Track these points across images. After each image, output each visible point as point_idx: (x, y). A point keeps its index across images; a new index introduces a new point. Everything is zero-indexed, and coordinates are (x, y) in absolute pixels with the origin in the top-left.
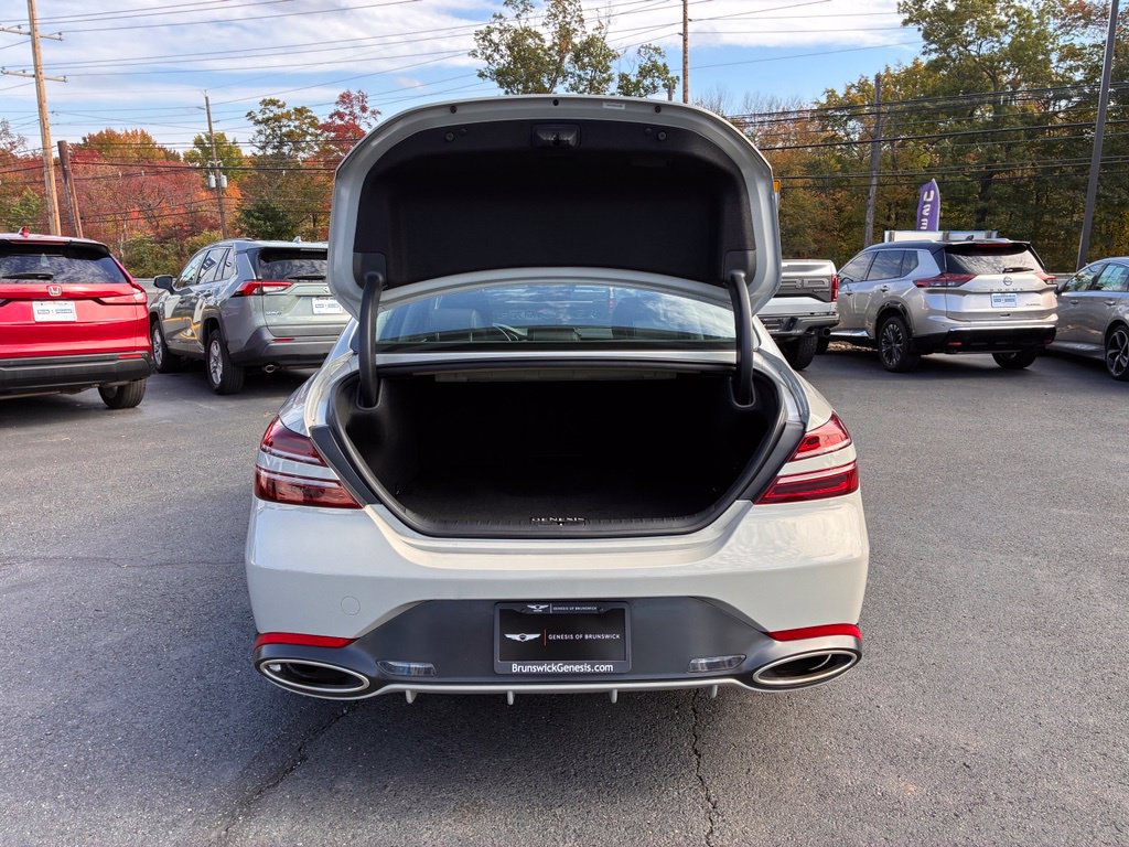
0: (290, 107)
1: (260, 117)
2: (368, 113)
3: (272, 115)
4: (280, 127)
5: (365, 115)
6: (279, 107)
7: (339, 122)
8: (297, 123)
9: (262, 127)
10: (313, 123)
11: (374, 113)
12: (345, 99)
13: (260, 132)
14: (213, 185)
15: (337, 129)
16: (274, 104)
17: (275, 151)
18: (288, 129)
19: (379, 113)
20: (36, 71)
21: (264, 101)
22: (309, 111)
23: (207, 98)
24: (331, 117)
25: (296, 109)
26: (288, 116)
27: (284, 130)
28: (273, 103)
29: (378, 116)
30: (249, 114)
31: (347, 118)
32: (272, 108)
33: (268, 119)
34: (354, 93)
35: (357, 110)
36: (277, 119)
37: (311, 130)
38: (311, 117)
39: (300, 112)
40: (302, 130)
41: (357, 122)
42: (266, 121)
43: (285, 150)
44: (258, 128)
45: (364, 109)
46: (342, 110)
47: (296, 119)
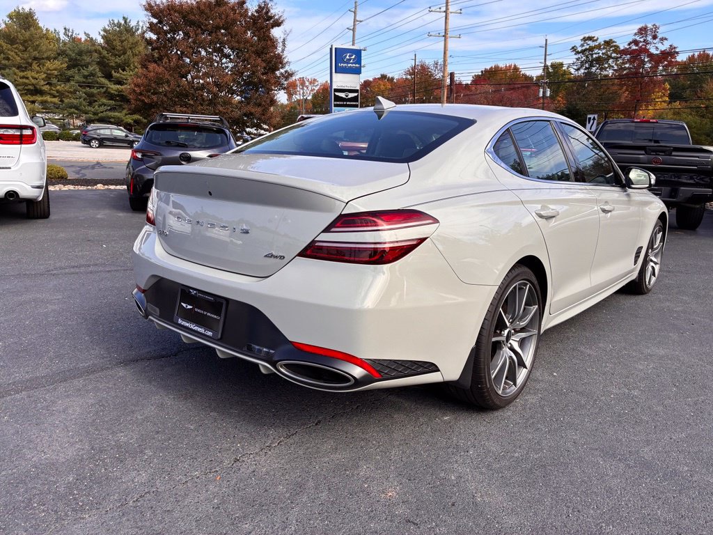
0: (601, 41)
1: (579, 49)
2: (657, 40)
3: (588, 47)
4: (592, 55)
5: (655, 41)
6: (594, 41)
7: (634, 47)
8: (604, 51)
9: (579, 56)
10: (616, 49)
11: (663, 39)
12: (643, 31)
13: (578, 59)
14: (541, 95)
15: (632, 52)
16: (591, 40)
17: (586, 71)
18: (597, 55)
19: (666, 39)
20: (445, 33)
21: (584, 38)
22: (614, 42)
23: (546, 40)
24: (629, 44)
25: (605, 42)
26: (599, 47)
27: (594, 56)
28: (590, 38)
29: (665, 42)
30: (573, 48)
31: (641, 44)
32: (590, 42)
33: (586, 50)
34: (650, 26)
35: (649, 38)
36: (591, 49)
37: (614, 55)
38: (615, 46)
39: (608, 43)
40: (607, 55)
41: (648, 47)
42: (583, 52)
43: (594, 69)
44: (577, 56)
45: (655, 37)
46: (638, 39)
47: (604, 48)
